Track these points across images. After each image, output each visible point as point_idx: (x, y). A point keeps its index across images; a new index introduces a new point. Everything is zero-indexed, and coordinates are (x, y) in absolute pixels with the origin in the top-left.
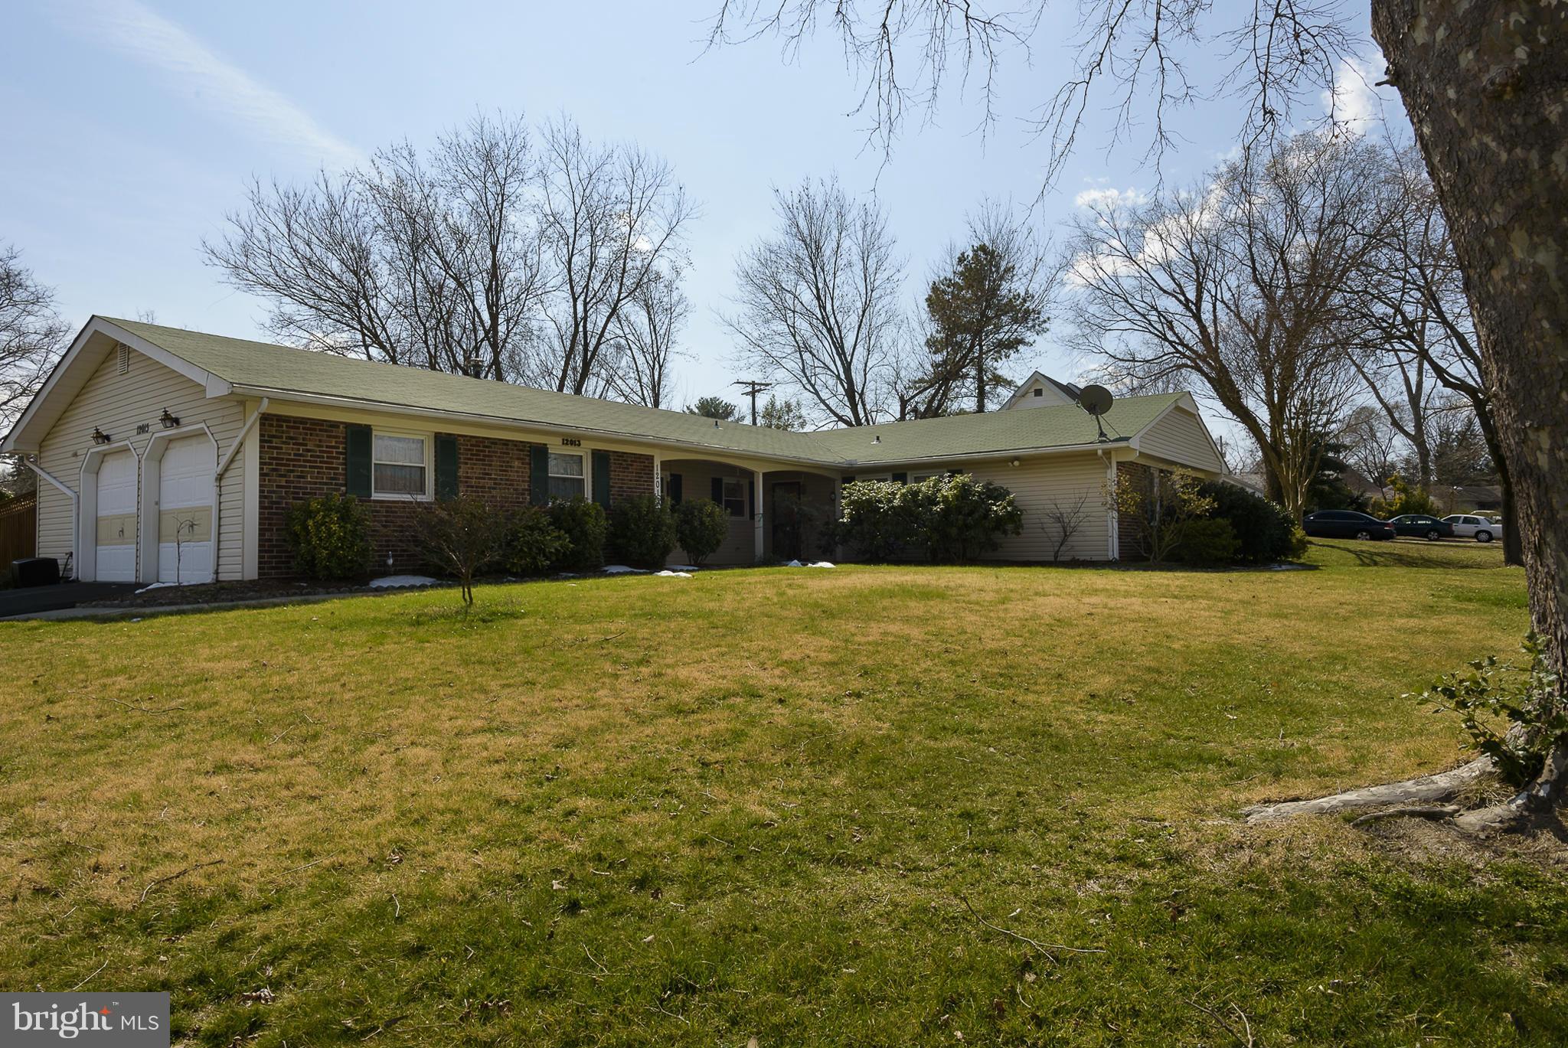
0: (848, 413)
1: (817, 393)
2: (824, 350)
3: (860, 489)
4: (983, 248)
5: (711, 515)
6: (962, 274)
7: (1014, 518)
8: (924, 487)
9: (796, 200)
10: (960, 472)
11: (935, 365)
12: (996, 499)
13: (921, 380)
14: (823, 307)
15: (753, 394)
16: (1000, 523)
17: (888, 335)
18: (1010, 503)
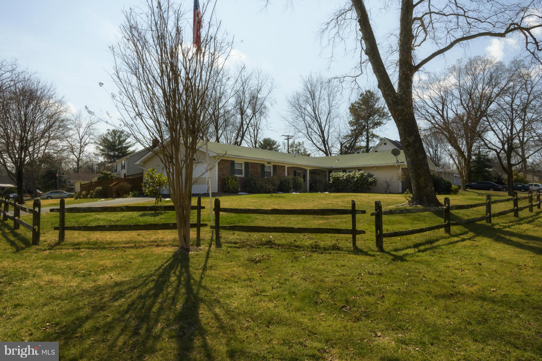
0: (323, 148)
1: (312, 141)
2: (315, 127)
3: (334, 174)
4: (369, 91)
5: (300, 180)
6: (362, 100)
7: (375, 182)
8: (352, 174)
9: (307, 79)
10: (361, 170)
11: (352, 131)
12: (370, 177)
13: (347, 136)
14: (315, 113)
15: (288, 139)
16: (371, 183)
17: (336, 121)
18: (374, 178)
